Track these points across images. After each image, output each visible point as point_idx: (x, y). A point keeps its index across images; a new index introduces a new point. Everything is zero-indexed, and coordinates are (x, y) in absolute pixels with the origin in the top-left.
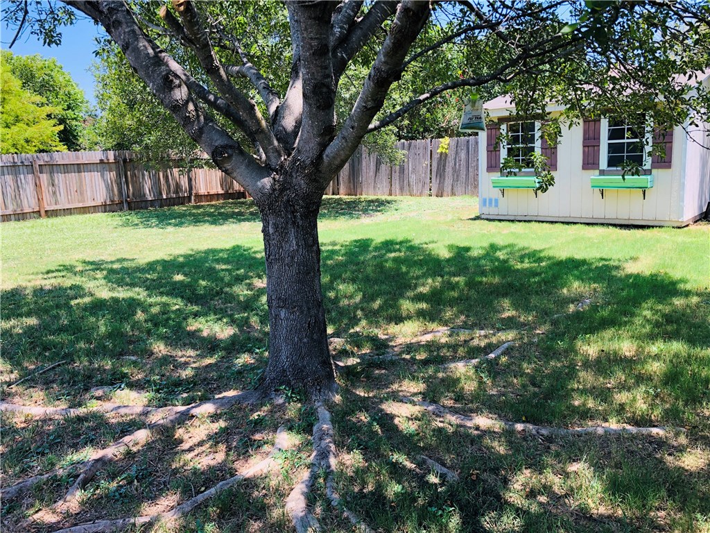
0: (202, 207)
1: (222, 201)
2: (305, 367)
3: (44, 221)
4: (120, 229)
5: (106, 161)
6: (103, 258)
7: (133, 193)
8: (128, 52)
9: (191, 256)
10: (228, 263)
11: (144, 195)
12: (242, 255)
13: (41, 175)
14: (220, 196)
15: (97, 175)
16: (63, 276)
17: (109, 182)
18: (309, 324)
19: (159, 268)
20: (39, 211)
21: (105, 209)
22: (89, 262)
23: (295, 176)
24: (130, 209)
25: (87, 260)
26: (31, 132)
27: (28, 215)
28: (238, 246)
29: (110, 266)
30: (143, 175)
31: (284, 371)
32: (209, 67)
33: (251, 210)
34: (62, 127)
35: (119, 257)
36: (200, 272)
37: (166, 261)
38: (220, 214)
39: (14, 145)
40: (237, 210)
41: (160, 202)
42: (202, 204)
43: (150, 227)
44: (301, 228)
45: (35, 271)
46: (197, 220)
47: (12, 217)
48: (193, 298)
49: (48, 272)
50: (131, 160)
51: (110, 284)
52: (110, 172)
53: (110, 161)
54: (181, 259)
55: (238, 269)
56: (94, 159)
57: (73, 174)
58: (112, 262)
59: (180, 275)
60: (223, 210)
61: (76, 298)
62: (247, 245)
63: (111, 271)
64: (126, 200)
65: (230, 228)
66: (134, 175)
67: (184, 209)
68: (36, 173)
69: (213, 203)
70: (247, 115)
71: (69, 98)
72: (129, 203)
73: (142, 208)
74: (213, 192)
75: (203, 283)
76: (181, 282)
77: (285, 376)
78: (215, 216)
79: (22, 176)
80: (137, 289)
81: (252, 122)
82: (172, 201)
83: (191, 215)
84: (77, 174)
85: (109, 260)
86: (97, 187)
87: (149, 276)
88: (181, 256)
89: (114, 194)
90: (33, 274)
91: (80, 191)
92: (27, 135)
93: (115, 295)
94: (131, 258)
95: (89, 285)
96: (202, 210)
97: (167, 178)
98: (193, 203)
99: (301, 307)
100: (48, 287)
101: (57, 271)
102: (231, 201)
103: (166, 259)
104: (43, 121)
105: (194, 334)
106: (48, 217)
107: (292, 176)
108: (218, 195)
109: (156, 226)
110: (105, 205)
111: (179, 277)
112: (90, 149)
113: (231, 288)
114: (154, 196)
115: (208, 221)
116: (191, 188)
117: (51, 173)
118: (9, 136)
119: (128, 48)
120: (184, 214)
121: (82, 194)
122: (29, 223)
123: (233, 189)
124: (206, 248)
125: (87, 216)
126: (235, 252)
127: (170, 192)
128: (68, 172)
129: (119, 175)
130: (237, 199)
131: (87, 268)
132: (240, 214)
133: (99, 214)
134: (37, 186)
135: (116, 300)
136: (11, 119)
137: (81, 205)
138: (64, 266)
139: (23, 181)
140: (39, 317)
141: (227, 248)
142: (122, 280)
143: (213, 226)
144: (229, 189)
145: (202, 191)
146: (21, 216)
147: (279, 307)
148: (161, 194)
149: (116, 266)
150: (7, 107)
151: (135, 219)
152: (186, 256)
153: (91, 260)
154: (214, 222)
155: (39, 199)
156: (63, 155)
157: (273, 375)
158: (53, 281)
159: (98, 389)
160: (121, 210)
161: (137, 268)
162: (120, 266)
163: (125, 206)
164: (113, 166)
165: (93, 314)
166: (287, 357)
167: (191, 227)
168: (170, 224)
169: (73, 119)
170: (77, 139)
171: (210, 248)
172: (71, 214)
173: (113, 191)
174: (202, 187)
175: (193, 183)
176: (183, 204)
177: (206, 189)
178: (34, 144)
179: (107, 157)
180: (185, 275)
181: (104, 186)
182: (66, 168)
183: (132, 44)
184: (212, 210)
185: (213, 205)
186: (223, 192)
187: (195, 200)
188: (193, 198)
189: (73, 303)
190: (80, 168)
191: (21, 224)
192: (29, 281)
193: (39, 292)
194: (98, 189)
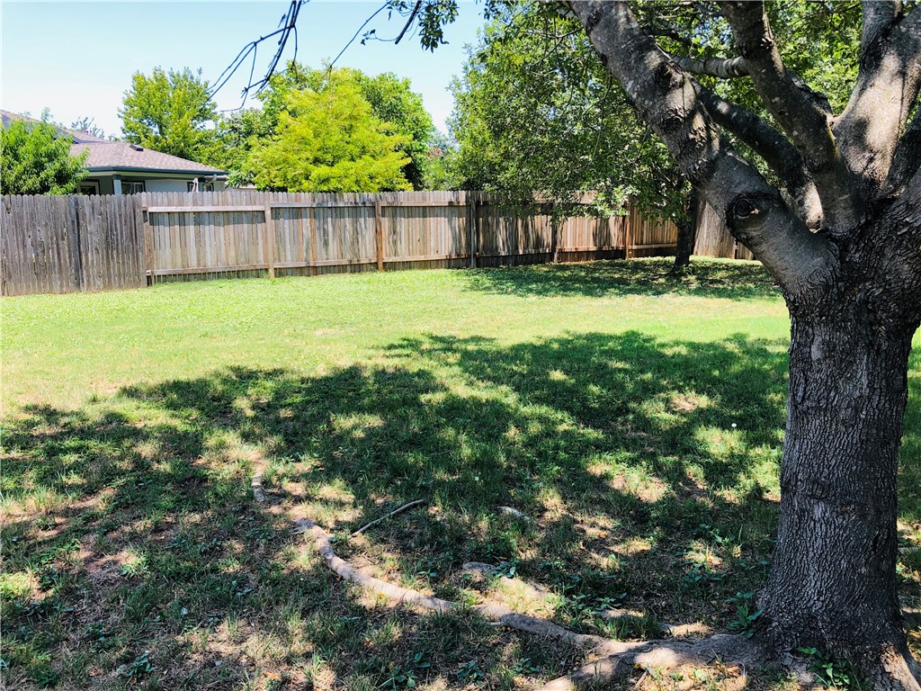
0: (568, 268)
1: (592, 261)
2: (858, 622)
3: (381, 275)
4: (469, 293)
5: (456, 204)
6: (453, 333)
7: (483, 246)
8: (597, 29)
9: (569, 342)
10: (625, 360)
11: (497, 248)
12: (642, 348)
13: (382, 219)
14: (591, 255)
15: (443, 221)
16: (408, 356)
17: (457, 230)
18: (875, 541)
19: (528, 356)
20: (376, 263)
21: (449, 264)
22: (437, 337)
23: (890, 255)
24: (478, 266)
25: (435, 334)
26: (377, 166)
27: (365, 266)
28: (633, 333)
29: (463, 346)
30: (498, 223)
31: (812, 617)
32: (754, 45)
33: (637, 276)
34: (409, 160)
35: (473, 333)
36: (586, 370)
37: (535, 347)
38: (595, 280)
39: (357, 182)
40: (617, 276)
41: (515, 259)
42: (567, 263)
43: (506, 293)
44: (883, 355)
45: (375, 343)
46: (566, 286)
47: (349, 268)
48: (586, 415)
49: (391, 347)
50: (486, 203)
51: (467, 374)
52: (459, 217)
53: (461, 204)
54: (555, 346)
55: (642, 372)
56: (443, 201)
57: (417, 219)
58: (466, 341)
59: (558, 371)
60: (597, 275)
61: (427, 392)
62: (647, 333)
63: (467, 355)
64: (474, 255)
65: (614, 303)
66: (486, 224)
67: (545, 269)
68: (377, 217)
69: (582, 263)
70: (809, 137)
71: (417, 125)
72: (477, 259)
73: (492, 266)
74: (582, 248)
75: (595, 389)
76: (562, 383)
77: (812, 628)
78: (587, 282)
79: (362, 220)
80: (504, 388)
81: (816, 151)
82: (529, 258)
83: (555, 278)
84: (421, 219)
85: (461, 338)
86: (442, 236)
87: (515, 368)
88: (556, 341)
89: (461, 247)
90: (373, 347)
91: (424, 240)
92: (372, 170)
93: (475, 393)
94: (488, 337)
95: (441, 374)
96: (568, 273)
97: (526, 227)
98: (555, 262)
99: (862, 506)
100: (391, 370)
101: (402, 346)
102: (604, 261)
103: (534, 343)
104: (391, 154)
105: (601, 482)
106: (386, 271)
107: (884, 255)
108: (588, 252)
109: (513, 291)
110: (450, 260)
111: (557, 375)
112: (436, 188)
113: (640, 404)
114: (508, 251)
115: (580, 289)
116: (555, 243)
117: (394, 216)
118: (352, 171)
119: (597, 21)
120: (546, 277)
121: (425, 244)
122: (366, 277)
123: (609, 245)
124: (587, 332)
125: (429, 271)
126: (631, 341)
127: (528, 246)
128: (412, 217)
129: (469, 223)
130: (613, 259)
131: (436, 346)
132: (622, 281)
133: (442, 270)
134: (378, 232)
135: (478, 403)
136: (356, 151)
137: (422, 258)
138: (408, 340)
139: (363, 226)
140: (384, 417)
141: (619, 335)
142: (481, 369)
143: (589, 297)
144: (604, 245)
145: (569, 247)
146: (357, 268)
147: (812, 496)
148: (517, 248)
149: (471, 347)
150: (354, 136)
151: (486, 281)
152: (563, 342)
153: (439, 335)
154: (589, 292)
155: (378, 248)
156: (407, 195)
157: (788, 619)
158: (396, 361)
159: (474, 567)
160: (467, 266)
161: (499, 353)
162: (476, 348)
163: (472, 262)
164: (464, 211)
165: (451, 421)
166: (820, 594)
167: (559, 298)
168: (531, 290)
169: (417, 151)
170: (421, 176)
171: (593, 332)
172: (410, 268)
173: (460, 242)
174: (568, 242)
175: (559, 235)
176: (542, 262)
177: (574, 244)
178: (377, 181)
179: (457, 198)
180: (567, 372)
181: (450, 235)
182: (411, 211)
183: (606, 14)
184: (583, 274)
185: (581, 267)
186: (594, 249)
187: (558, 259)
188: (556, 255)
189: (424, 398)
190: (425, 211)
191: (356, 277)
192: (370, 359)
193: (380, 375)
194: (443, 238)
